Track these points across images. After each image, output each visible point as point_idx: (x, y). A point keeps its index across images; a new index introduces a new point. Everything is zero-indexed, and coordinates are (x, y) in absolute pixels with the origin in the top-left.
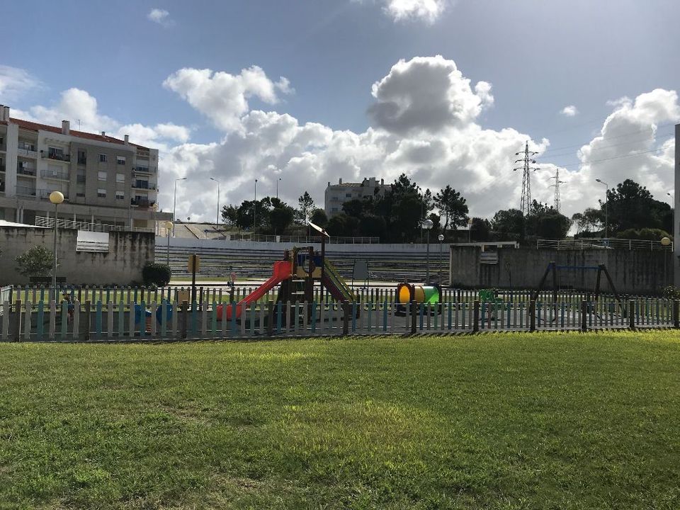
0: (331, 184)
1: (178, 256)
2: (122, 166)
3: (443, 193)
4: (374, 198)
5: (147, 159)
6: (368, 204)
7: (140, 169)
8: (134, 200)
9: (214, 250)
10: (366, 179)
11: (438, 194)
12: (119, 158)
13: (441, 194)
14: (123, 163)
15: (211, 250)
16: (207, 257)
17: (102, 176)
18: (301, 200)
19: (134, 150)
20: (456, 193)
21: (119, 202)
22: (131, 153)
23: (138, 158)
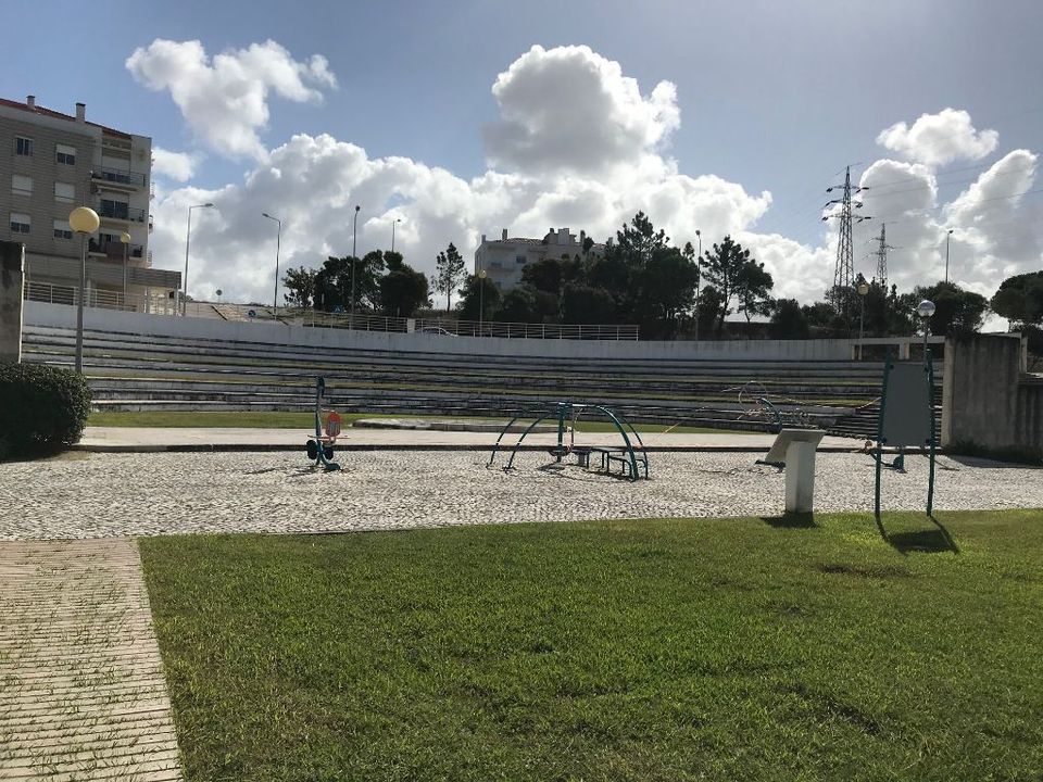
0: (487, 239)
1: (178, 357)
2: (67, 167)
3: (717, 251)
4: (583, 259)
5: (127, 156)
6: (573, 269)
7: (111, 177)
8: (97, 242)
9: (267, 348)
10: (552, 230)
11: (707, 253)
12: (62, 149)
13: (713, 253)
14: (71, 160)
15: (259, 347)
16: (249, 361)
17: (22, 185)
18: (441, 259)
19: (98, 135)
20: (743, 250)
21: (63, 245)
22: (89, 141)
23: (106, 152)
